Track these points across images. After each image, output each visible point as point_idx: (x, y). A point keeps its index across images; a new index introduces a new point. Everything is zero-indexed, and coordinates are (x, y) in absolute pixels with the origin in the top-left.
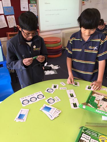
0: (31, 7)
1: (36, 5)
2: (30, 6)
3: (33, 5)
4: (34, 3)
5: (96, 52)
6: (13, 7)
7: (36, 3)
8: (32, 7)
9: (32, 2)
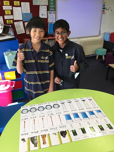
0: (49, 15)
1: (55, 12)
2: (48, 13)
3: (52, 12)
4: (53, 11)
5: (48, 62)
6: (31, 14)
7: (55, 10)
8: (51, 15)
9: (51, 9)
